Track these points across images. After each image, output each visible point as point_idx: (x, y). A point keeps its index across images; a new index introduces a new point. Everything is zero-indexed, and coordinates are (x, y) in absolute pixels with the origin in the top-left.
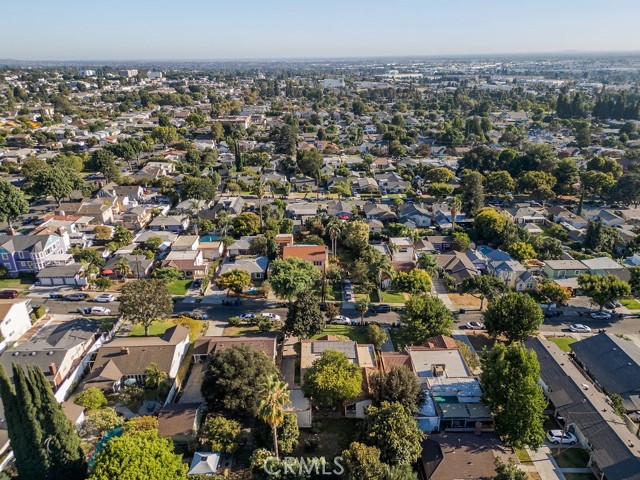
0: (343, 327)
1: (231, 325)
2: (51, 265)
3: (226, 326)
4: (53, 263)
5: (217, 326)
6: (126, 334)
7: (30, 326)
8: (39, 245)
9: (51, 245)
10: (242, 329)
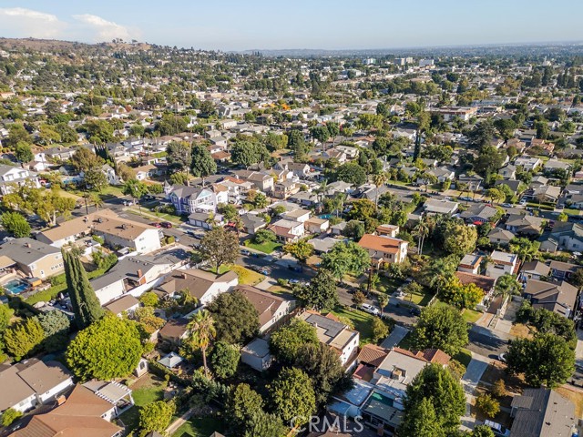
0: (368, 315)
1: (279, 284)
2: (200, 211)
3: (275, 284)
4: (202, 210)
5: (270, 282)
6: (208, 269)
7: (160, 247)
8: (194, 195)
9: (204, 197)
10: (284, 290)
